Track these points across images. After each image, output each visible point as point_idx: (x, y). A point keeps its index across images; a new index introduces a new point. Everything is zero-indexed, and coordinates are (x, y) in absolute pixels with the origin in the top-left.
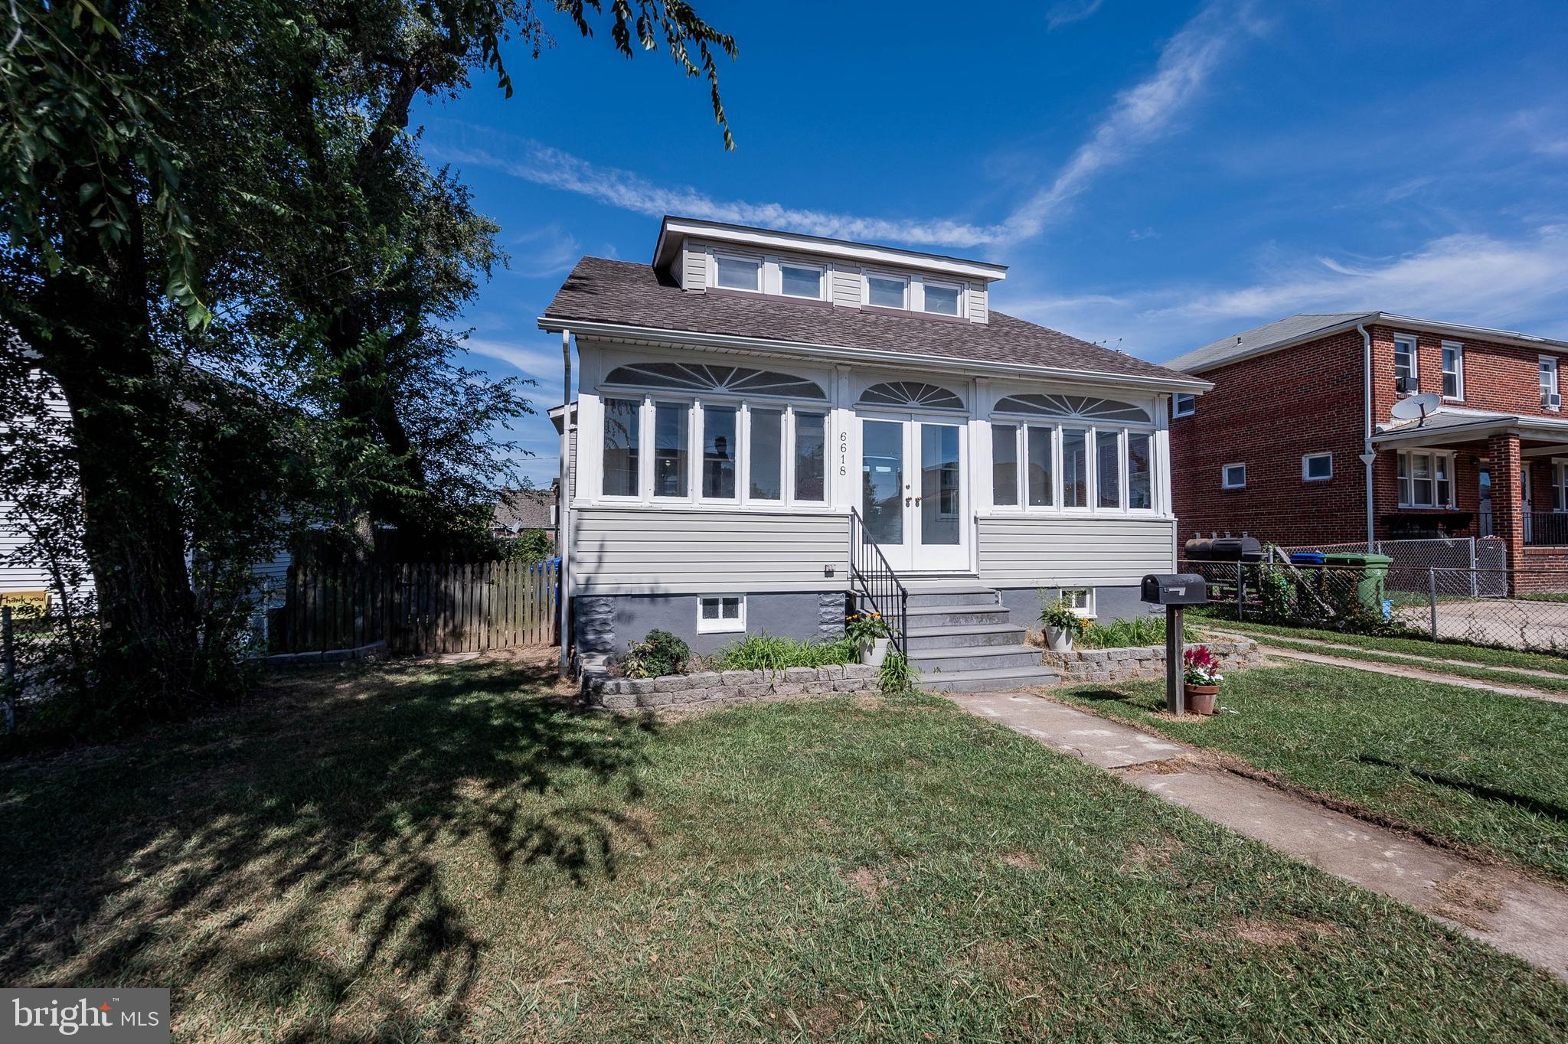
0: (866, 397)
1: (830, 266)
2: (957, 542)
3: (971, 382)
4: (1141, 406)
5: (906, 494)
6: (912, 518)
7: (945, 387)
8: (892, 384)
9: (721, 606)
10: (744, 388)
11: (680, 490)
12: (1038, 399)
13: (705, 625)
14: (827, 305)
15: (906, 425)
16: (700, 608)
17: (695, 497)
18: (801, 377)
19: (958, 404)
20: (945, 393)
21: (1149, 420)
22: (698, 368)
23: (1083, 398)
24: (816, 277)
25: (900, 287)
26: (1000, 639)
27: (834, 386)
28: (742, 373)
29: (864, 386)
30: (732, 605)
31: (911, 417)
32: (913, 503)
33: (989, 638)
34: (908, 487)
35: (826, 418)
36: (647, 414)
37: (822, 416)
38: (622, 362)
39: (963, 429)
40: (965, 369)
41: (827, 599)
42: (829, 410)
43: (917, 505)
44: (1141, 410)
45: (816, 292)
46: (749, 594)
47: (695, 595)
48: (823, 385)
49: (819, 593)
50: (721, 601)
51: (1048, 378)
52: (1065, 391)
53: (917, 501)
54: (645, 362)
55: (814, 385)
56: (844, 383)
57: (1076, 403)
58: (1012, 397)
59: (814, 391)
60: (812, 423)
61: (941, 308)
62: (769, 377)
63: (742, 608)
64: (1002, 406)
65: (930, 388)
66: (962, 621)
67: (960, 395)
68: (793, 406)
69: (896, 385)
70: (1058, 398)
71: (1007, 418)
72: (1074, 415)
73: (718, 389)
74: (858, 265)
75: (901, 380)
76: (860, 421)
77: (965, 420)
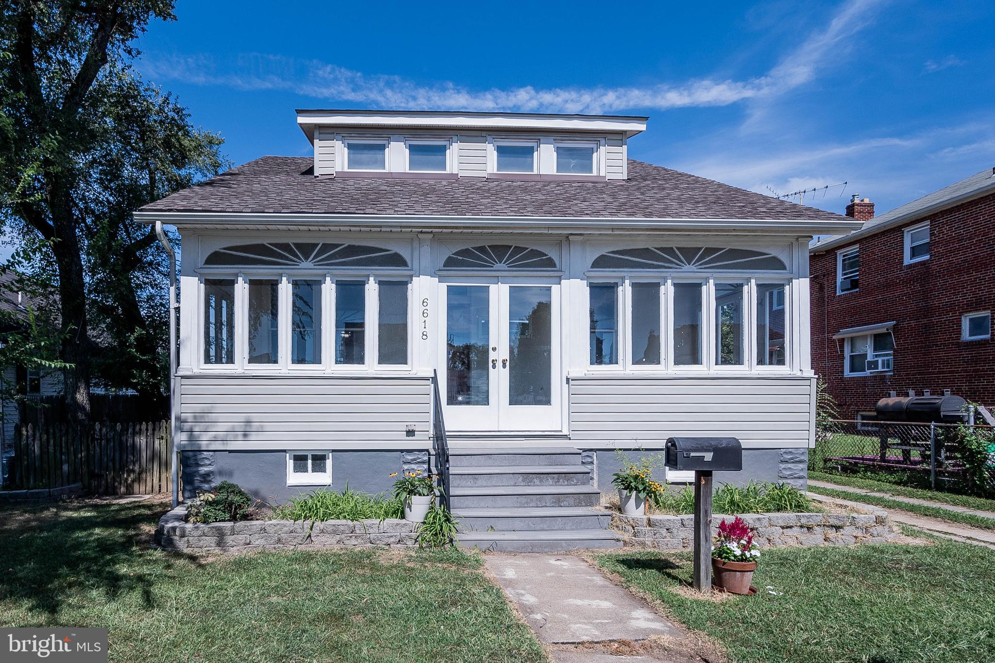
0: (450, 263)
1: (455, 138)
2: (548, 402)
3: (564, 240)
4: (773, 252)
5: (492, 356)
6: (499, 379)
7: (531, 247)
8: (476, 249)
9: (310, 462)
10: (329, 262)
11: (272, 358)
12: (645, 253)
13: (294, 478)
14: (452, 175)
15: (493, 288)
16: (290, 463)
17: (285, 364)
18: (383, 247)
19: (550, 263)
20: (535, 253)
21: (784, 268)
22: (286, 247)
23: (700, 249)
24: (442, 150)
25: (529, 152)
26: (571, 500)
27: (416, 254)
28: (326, 247)
29: (448, 252)
30: (319, 460)
31: (497, 280)
32: (499, 364)
33: (558, 499)
34: (494, 349)
35: (409, 285)
36: (241, 291)
37: (405, 284)
38: (218, 245)
39: (555, 288)
40: (549, 228)
41: (409, 457)
42: (411, 277)
43: (504, 366)
44: (774, 258)
45: (443, 166)
46: (333, 451)
47: (285, 451)
48: (405, 254)
49: (402, 451)
50: (310, 457)
51: (647, 230)
52: (675, 243)
53: (504, 362)
54: (238, 244)
55: (396, 255)
56: (426, 250)
57: (689, 254)
58: (613, 252)
59: (397, 260)
60: (395, 291)
61: (575, 169)
62: (352, 250)
63: (329, 463)
64: (601, 262)
65: (518, 249)
66: (537, 482)
67: (553, 254)
68: (376, 276)
69: (482, 249)
70: (669, 251)
71: (605, 276)
72: (687, 267)
73: (306, 264)
74: (484, 134)
75: (486, 244)
76: (444, 287)
77: (557, 280)
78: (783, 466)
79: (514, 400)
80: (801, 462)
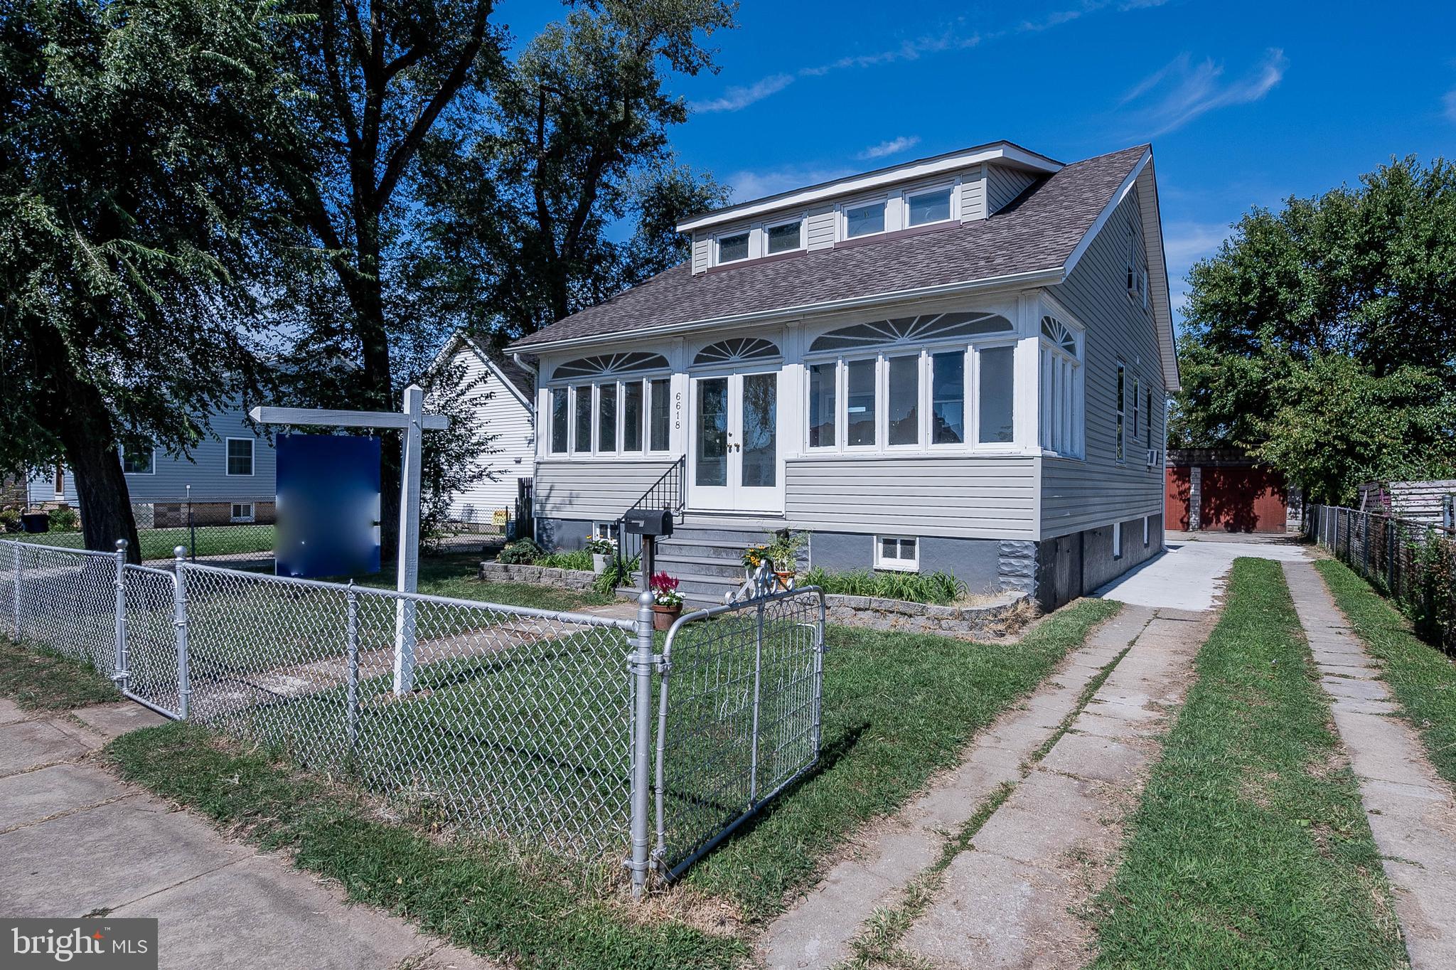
0: (699, 359)
2: (774, 483)
3: (782, 329)
4: (998, 311)
5: (730, 441)
6: (734, 462)
7: (762, 338)
8: (717, 345)
9: (609, 530)
10: (620, 368)
11: (588, 447)
12: (860, 330)
15: (730, 378)
16: (597, 531)
17: (595, 452)
18: (653, 353)
19: (775, 351)
20: (763, 343)
21: (1011, 328)
22: (594, 360)
23: (915, 318)
27: (673, 355)
28: (620, 355)
29: (696, 350)
31: (732, 371)
32: (734, 448)
34: (730, 435)
35: (670, 383)
36: (571, 398)
37: (667, 382)
39: (778, 374)
42: (671, 375)
43: (738, 451)
44: (999, 317)
47: (592, 521)
48: (666, 355)
52: (888, 315)
53: (738, 447)
55: (661, 357)
56: (679, 352)
57: (902, 325)
58: (830, 333)
59: (662, 362)
60: (662, 388)
62: (633, 357)
64: (819, 345)
65: (749, 341)
66: (724, 555)
67: (777, 342)
68: (648, 377)
69: (721, 345)
70: (883, 325)
71: (822, 357)
72: (900, 340)
73: (606, 372)
75: (724, 340)
76: (694, 381)
77: (779, 366)
78: (1002, 561)
79: (746, 482)
80: (1025, 557)
